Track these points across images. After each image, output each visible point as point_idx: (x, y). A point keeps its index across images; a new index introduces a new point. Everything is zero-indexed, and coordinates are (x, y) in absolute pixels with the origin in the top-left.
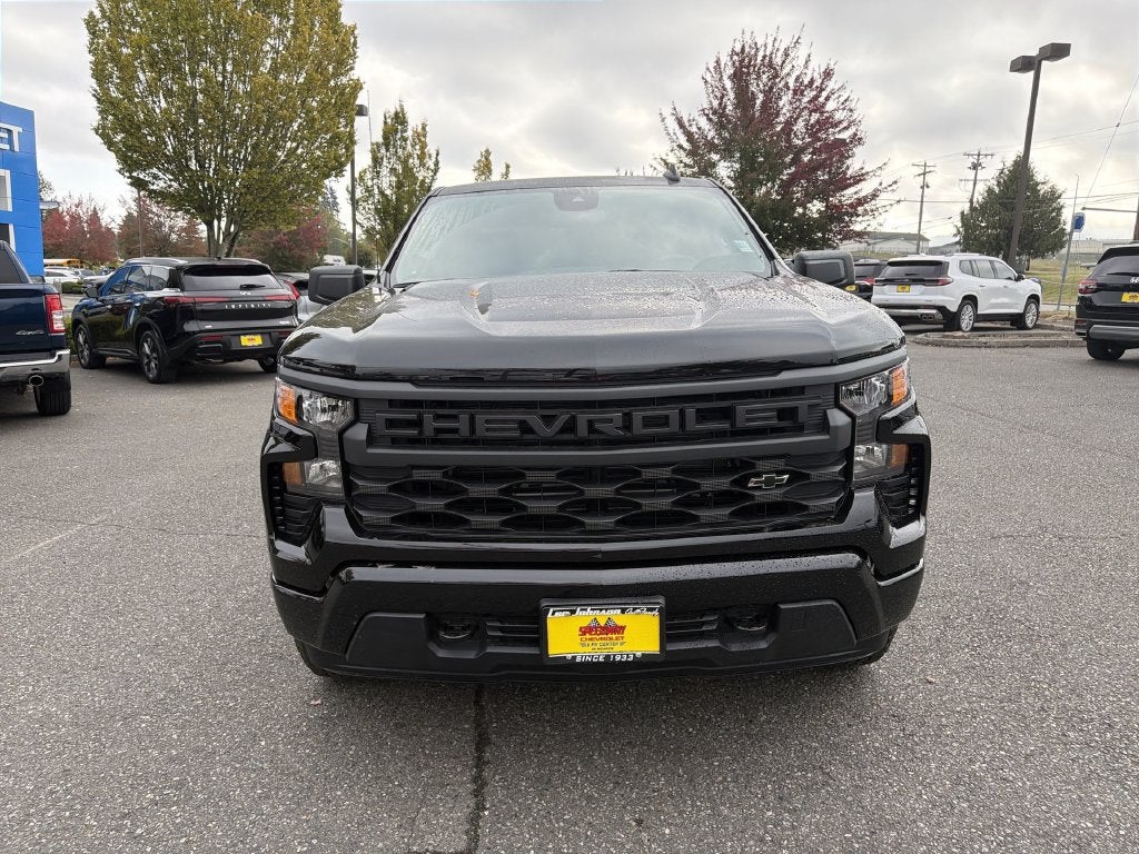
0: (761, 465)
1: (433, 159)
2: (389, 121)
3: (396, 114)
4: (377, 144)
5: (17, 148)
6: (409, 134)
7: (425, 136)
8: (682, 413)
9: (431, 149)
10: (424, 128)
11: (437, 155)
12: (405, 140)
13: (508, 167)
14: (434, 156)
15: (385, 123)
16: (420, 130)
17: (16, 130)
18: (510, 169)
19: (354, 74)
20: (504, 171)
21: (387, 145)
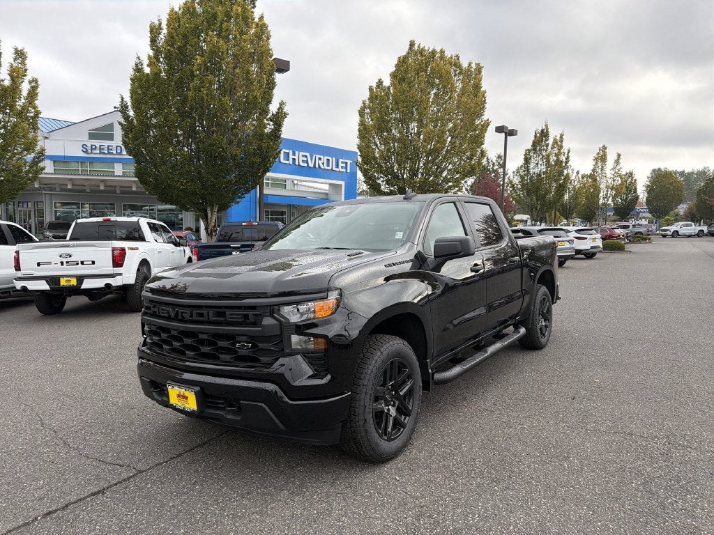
0: (238, 338)
1: (566, 156)
2: (538, 135)
3: (543, 130)
4: (529, 150)
5: (348, 171)
6: (550, 141)
7: (561, 142)
8: (208, 313)
9: (565, 149)
10: (561, 137)
11: (569, 152)
12: (547, 145)
13: (619, 155)
14: (566, 153)
15: (535, 136)
16: (558, 138)
17: (349, 162)
18: (621, 157)
19: (485, 118)
20: (616, 158)
21: (535, 150)
